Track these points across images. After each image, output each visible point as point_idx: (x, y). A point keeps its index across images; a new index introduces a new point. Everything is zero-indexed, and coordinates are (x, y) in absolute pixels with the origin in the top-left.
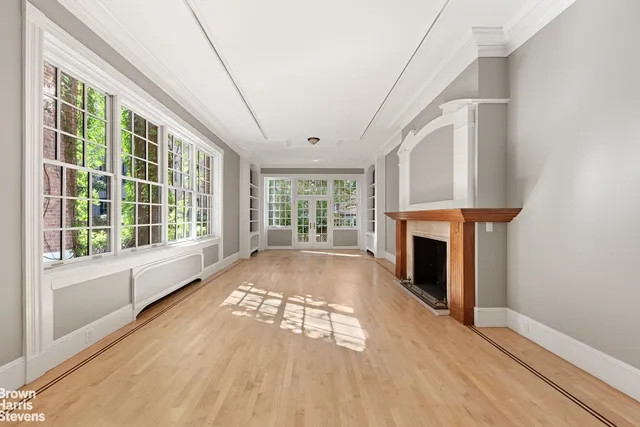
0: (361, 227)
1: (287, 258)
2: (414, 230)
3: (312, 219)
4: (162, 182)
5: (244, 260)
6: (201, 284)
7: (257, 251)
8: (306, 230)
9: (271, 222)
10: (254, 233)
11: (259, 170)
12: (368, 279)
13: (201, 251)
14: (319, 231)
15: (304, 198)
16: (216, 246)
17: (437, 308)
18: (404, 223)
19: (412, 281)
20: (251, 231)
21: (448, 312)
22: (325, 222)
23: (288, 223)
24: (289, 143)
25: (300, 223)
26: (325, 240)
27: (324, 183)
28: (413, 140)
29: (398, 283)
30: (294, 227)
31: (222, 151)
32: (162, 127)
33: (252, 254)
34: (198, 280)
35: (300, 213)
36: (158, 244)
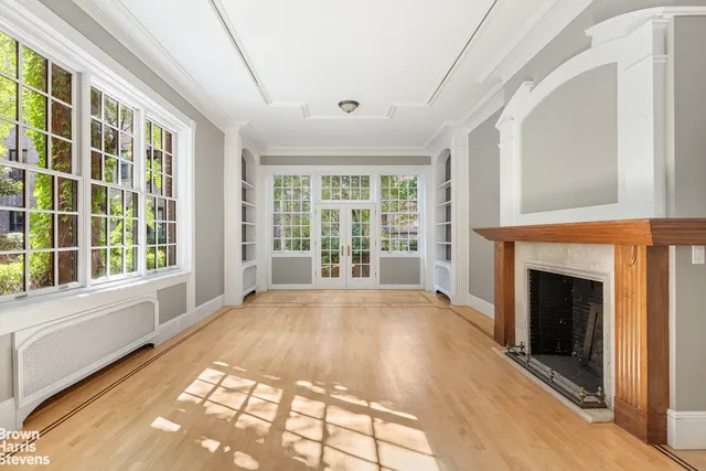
0: (427, 252)
1: (304, 305)
2: (527, 258)
3: (345, 239)
4: (80, 174)
5: (231, 308)
6: (155, 353)
7: (254, 292)
8: (335, 258)
9: (277, 245)
10: (248, 264)
11: (257, 159)
12: (445, 342)
13: (155, 295)
14: (356, 258)
15: (331, 204)
16: (183, 286)
17: (585, 406)
18: (510, 246)
19: (527, 350)
20: (244, 258)
21: (608, 415)
22: (366, 245)
23: (306, 246)
24: (305, 111)
25: (324, 246)
26: (366, 274)
27: (366, 181)
28: (526, 100)
29: (500, 352)
30: (315, 252)
31: (192, 122)
32: (80, 74)
33: (246, 298)
34: (150, 346)
35: (324, 230)
36: (71, 285)
